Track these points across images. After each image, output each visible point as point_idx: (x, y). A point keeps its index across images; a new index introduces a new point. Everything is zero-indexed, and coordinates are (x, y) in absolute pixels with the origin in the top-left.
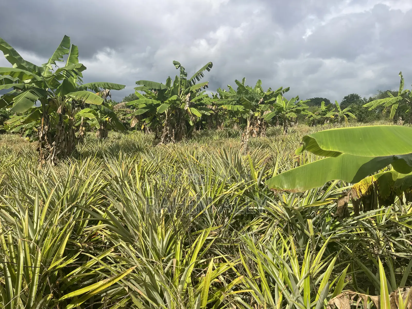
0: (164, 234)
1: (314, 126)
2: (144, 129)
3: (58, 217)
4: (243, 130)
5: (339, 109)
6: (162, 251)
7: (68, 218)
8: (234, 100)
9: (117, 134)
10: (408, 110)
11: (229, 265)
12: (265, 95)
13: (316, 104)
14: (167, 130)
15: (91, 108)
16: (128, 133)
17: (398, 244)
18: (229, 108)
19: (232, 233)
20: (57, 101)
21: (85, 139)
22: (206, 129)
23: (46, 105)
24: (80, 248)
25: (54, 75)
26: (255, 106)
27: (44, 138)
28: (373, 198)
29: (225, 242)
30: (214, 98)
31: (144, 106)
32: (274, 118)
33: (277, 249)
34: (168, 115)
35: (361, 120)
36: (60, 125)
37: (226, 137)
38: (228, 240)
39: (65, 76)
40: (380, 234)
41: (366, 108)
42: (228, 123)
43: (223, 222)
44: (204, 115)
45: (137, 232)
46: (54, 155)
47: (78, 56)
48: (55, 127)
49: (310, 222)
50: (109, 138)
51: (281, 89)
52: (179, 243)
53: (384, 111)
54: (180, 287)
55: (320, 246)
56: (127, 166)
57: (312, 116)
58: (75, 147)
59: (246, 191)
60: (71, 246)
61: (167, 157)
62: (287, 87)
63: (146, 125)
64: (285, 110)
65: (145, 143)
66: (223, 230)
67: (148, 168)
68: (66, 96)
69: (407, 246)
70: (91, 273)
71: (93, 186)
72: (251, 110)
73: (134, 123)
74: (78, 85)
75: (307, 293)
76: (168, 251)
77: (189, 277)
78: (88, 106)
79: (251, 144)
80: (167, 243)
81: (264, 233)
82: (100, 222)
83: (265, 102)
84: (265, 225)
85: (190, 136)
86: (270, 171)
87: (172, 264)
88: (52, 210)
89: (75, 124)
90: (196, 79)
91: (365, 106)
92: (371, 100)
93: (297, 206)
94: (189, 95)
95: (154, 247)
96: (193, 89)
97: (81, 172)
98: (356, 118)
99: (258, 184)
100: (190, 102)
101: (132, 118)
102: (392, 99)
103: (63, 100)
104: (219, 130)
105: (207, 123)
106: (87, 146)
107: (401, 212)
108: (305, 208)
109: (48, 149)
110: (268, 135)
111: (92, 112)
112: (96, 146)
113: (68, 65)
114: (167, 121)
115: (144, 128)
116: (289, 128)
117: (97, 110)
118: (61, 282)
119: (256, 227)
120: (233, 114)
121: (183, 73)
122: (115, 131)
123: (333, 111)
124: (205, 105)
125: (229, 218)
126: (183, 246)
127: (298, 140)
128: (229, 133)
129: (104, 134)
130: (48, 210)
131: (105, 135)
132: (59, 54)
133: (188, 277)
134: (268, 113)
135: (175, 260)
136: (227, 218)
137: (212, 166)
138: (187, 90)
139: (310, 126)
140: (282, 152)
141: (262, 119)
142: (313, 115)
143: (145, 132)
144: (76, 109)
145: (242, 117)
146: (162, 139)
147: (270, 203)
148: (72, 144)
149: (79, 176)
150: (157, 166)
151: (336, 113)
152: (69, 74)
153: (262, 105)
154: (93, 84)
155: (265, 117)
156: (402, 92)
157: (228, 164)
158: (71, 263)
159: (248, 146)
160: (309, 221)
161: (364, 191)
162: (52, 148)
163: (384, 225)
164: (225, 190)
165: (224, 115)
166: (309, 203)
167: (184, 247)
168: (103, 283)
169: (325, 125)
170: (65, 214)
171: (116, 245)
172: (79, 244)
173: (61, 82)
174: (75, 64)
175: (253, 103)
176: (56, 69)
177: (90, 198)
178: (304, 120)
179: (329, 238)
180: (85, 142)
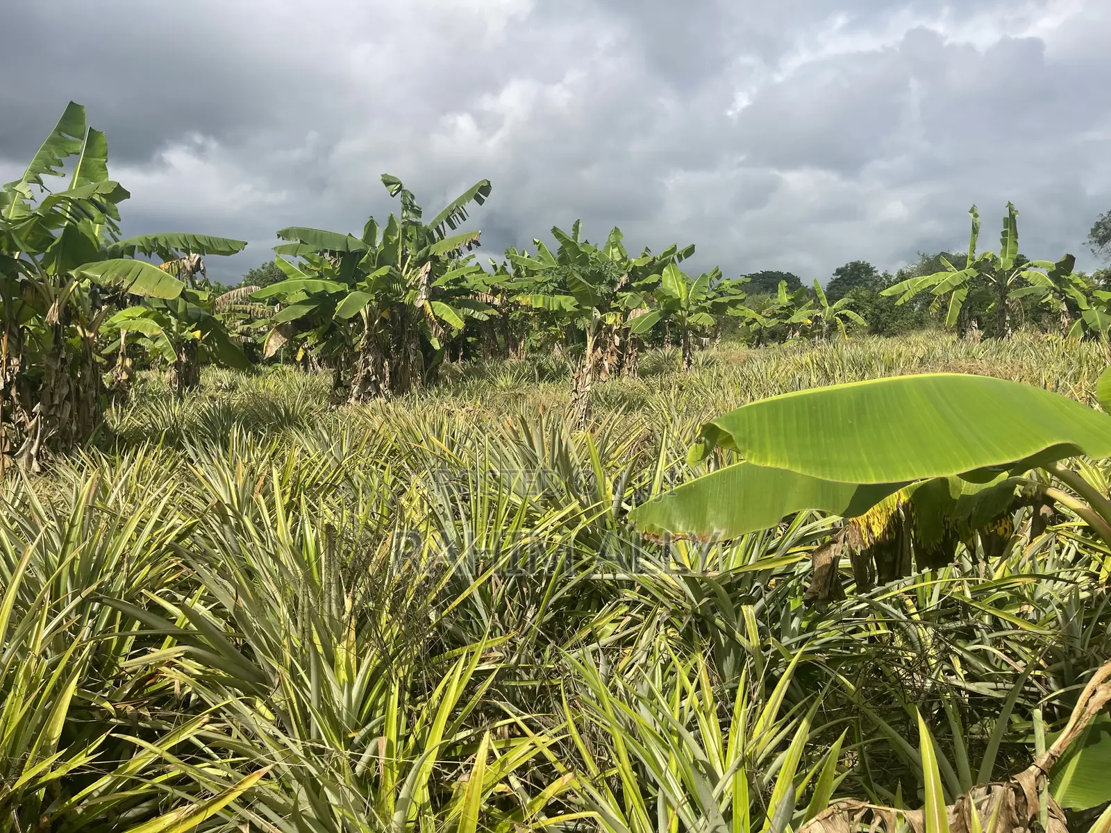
0: (354, 666)
1: (761, 345)
2: (305, 360)
3: (43, 632)
4: (577, 359)
5: (824, 302)
6: (348, 716)
7: (76, 630)
8: (551, 281)
9: (225, 376)
10: (992, 305)
11: (534, 746)
12: (632, 266)
13: (766, 289)
14: (366, 363)
15: (146, 305)
16: (258, 373)
17: (973, 660)
18: (536, 303)
19: (544, 651)
20: (46, 286)
21: (132, 394)
22: (477, 356)
23: (13, 298)
24: (112, 716)
25: (35, 215)
26: (608, 295)
27: (9, 395)
28: (900, 547)
29: (526, 677)
30: (497, 274)
31: (303, 297)
32: (658, 327)
33: (664, 692)
34: (371, 322)
35: (878, 328)
36: (55, 355)
37: (531, 379)
38: (533, 671)
39: (68, 215)
40: (927, 634)
41: (890, 297)
42: (538, 341)
43: (522, 621)
44: (469, 320)
45: (275, 665)
46: (37, 441)
47: (106, 161)
48: (38, 361)
49: (749, 611)
50: (202, 387)
51: (674, 249)
52: (395, 689)
53: (934, 306)
54: (397, 817)
55: (776, 673)
56: (252, 472)
57: (755, 320)
58: (102, 418)
59: (583, 530)
60: (83, 712)
61: (368, 440)
62: (688, 245)
63: (311, 348)
64: (684, 305)
65: (307, 399)
66: (520, 641)
67: (313, 475)
68: (73, 273)
69: (996, 663)
70: (143, 789)
71: (152, 532)
72: (595, 309)
73: (273, 345)
74: (108, 242)
75: (742, 811)
76: (364, 714)
77: (423, 787)
78: (137, 300)
79: (598, 399)
80: (363, 692)
81: (631, 643)
82: (169, 639)
83: (634, 285)
84: (634, 622)
85: (432, 378)
86: (646, 472)
87: (376, 752)
88: (28, 608)
89: (104, 348)
90: (446, 224)
91: (886, 293)
92: (902, 277)
93: (716, 568)
94: (428, 267)
95: (325, 706)
96: (440, 250)
97: (116, 491)
98: (866, 325)
99: (613, 512)
100: (433, 285)
101: (269, 330)
102: (952, 276)
103: (62, 285)
104: (513, 360)
105: (480, 341)
106: (138, 411)
107: (978, 576)
108: (736, 575)
109: (21, 425)
110: (643, 374)
111: (152, 316)
112: (165, 413)
113: (78, 185)
114: (368, 337)
115: (305, 358)
116: (696, 353)
117: (165, 311)
118: (54, 818)
119: (611, 628)
120: (548, 317)
121: (408, 206)
122: (220, 367)
123: (810, 308)
124: (473, 293)
125: (538, 607)
126: (407, 696)
127: (718, 385)
128: (540, 368)
129: (188, 378)
130: (14, 607)
131: (191, 378)
132: (50, 153)
133: (420, 788)
134: (642, 315)
135: (382, 742)
136: (533, 607)
137: (491, 465)
138: (421, 252)
139: (750, 347)
140: (678, 422)
141: (627, 330)
142: (759, 318)
143: (306, 369)
144: (104, 308)
145: (573, 326)
146: (356, 389)
147: (647, 564)
148: (93, 409)
149: (110, 503)
150: (338, 468)
151: (818, 313)
152: (79, 210)
153: (625, 294)
154: (150, 238)
155: (634, 324)
156: (977, 259)
157: (535, 458)
158: (80, 767)
159: (589, 404)
160: (747, 611)
161: (878, 530)
162: (34, 422)
163: (937, 610)
164: (528, 531)
165: (525, 319)
166: (746, 561)
167: (410, 699)
168: (175, 817)
169: (790, 343)
170: (67, 617)
171: (214, 707)
172: (107, 705)
173: (58, 233)
174: (97, 184)
175: (602, 287)
176: (41, 198)
177: (142, 568)
178: (737, 331)
179: (800, 652)
180: (133, 399)
